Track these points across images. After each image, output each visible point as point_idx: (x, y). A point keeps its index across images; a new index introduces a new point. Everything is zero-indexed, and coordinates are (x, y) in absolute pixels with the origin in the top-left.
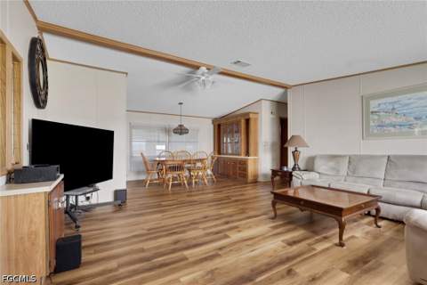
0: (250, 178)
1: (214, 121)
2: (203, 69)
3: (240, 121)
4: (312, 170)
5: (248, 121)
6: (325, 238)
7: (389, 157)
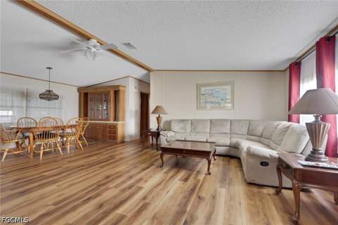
0: (119, 139)
1: (80, 89)
2: (94, 41)
3: (109, 92)
4: (170, 130)
5: (116, 93)
6: (198, 172)
7: (211, 120)
